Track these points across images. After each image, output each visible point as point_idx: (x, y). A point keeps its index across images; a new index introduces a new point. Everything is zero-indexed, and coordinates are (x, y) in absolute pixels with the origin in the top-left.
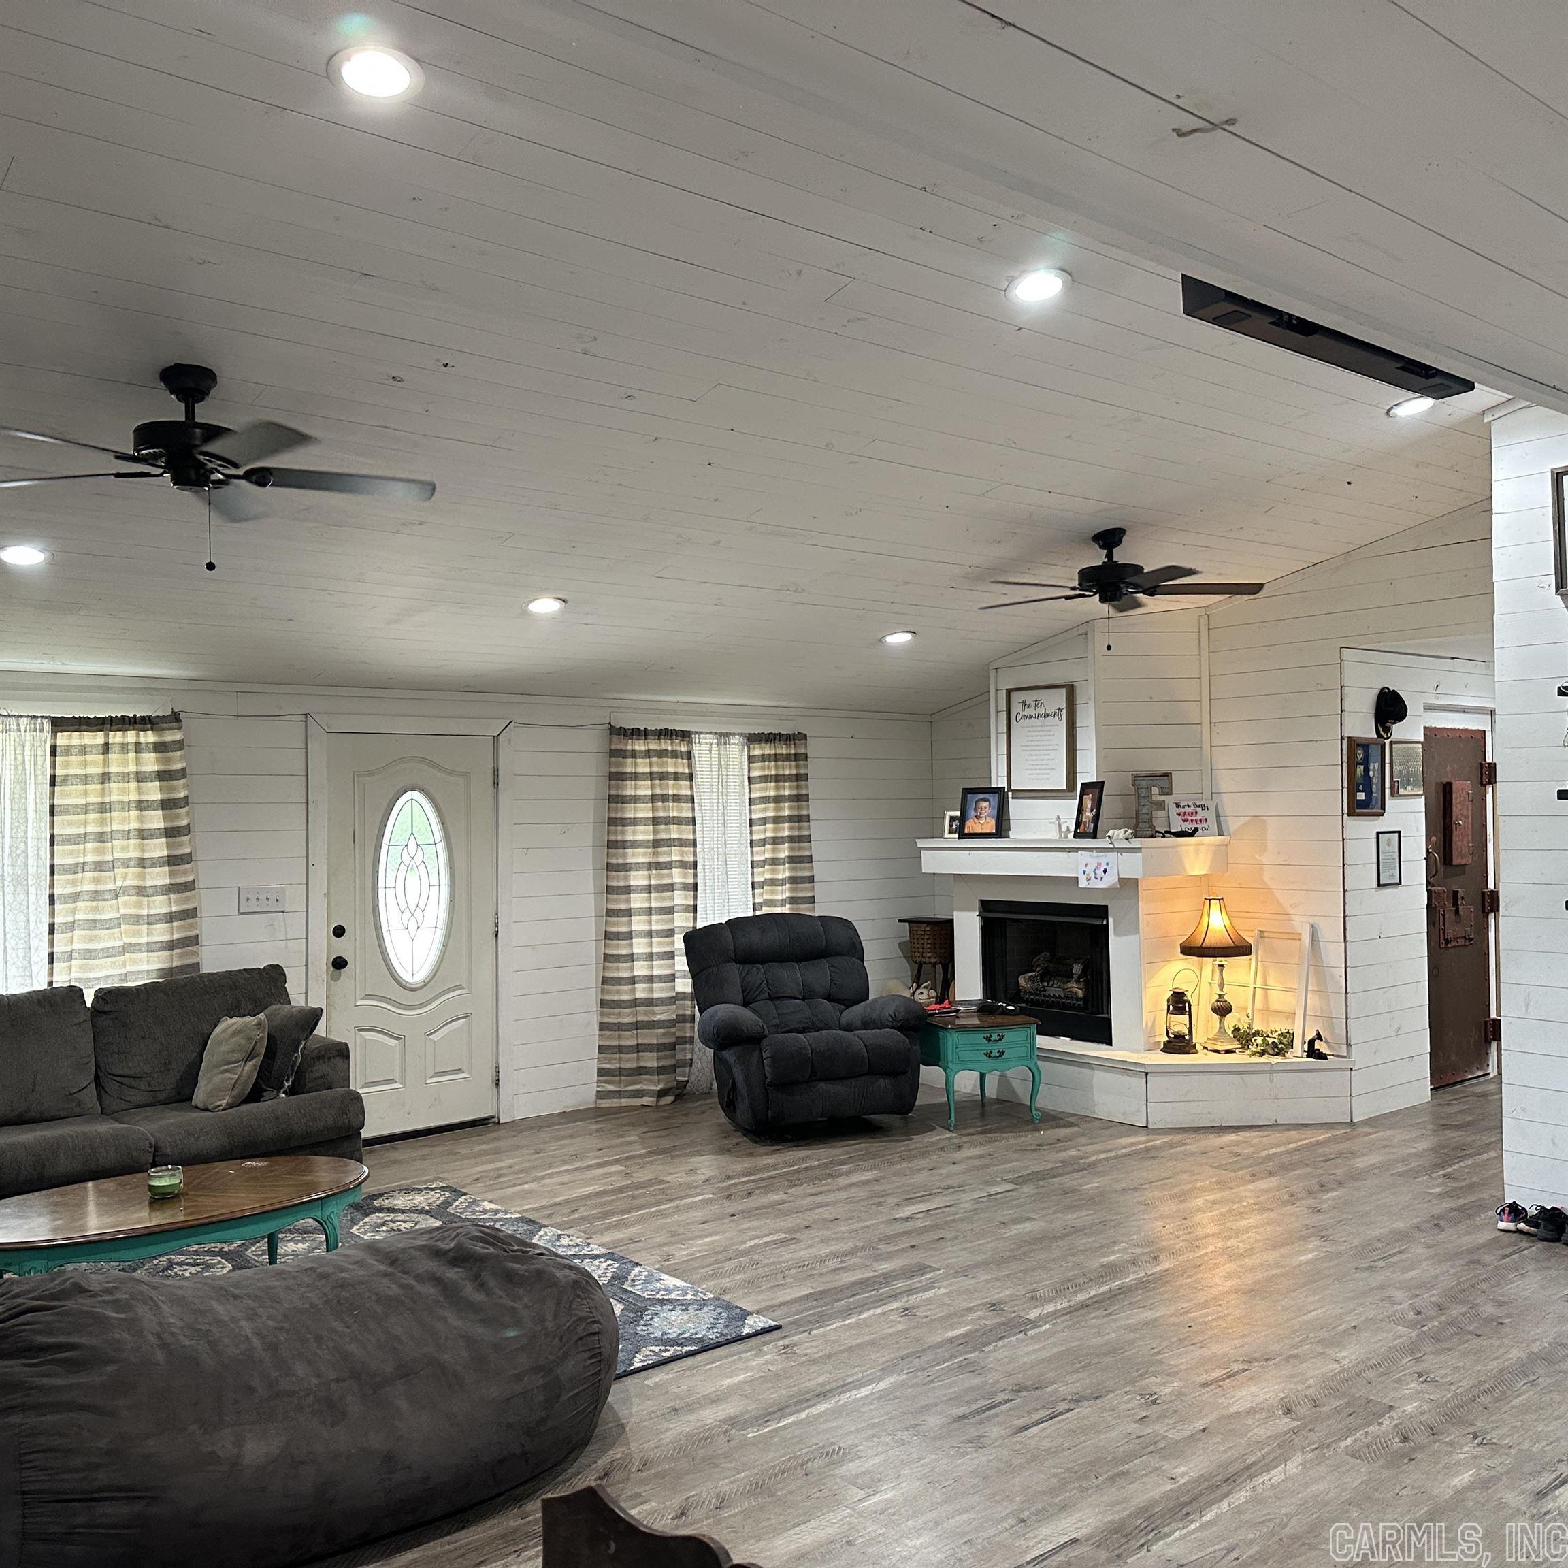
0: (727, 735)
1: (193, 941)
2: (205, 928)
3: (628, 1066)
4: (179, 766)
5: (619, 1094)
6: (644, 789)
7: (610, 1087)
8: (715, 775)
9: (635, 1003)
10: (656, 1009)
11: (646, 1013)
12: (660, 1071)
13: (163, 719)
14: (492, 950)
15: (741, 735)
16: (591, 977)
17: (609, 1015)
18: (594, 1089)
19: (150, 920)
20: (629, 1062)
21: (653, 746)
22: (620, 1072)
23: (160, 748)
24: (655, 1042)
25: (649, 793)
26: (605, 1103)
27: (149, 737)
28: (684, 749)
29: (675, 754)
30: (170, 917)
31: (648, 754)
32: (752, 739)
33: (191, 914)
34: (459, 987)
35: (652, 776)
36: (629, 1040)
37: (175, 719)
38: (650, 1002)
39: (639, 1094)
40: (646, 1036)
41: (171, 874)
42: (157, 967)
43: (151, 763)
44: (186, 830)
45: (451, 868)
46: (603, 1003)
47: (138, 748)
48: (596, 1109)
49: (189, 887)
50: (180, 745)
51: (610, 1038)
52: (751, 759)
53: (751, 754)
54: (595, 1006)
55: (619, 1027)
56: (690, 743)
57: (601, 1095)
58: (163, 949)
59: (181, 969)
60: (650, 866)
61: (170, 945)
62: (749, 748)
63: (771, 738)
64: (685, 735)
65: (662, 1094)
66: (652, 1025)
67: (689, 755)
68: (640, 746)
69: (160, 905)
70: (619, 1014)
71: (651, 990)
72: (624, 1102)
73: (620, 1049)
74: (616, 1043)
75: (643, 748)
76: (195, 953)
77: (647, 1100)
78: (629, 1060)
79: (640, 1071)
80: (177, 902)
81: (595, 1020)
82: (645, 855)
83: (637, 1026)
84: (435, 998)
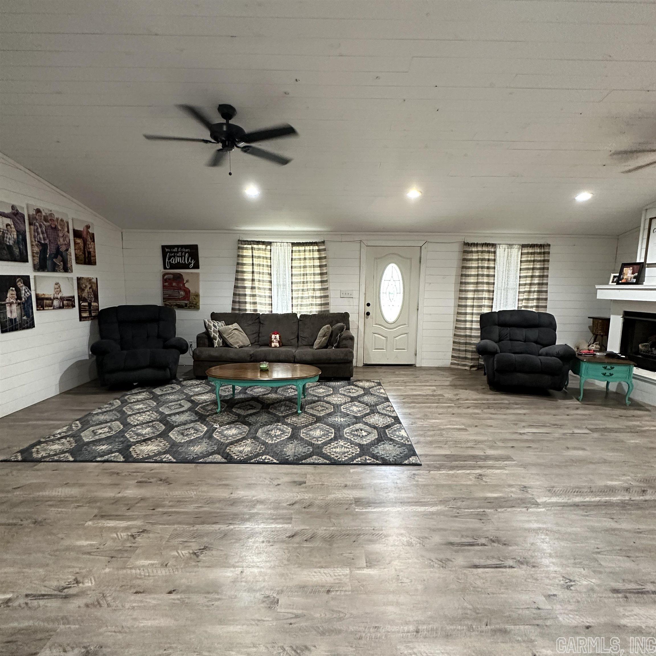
0: (513, 245)
1: (327, 304)
2: (331, 301)
3: (461, 356)
4: (324, 256)
5: (458, 364)
6: (474, 264)
7: (455, 362)
8: (505, 260)
9: (466, 336)
10: (473, 339)
11: (469, 340)
12: (472, 359)
13: (320, 243)
14: (416, 314)
15: (519, 245)
16: (451, 326)
17: (456, 339)
18: (450, 361)
19: (316, 297)
20: (462, 355)
21: (480, 249)
22: (459, 357)
23: (319, 251)
24: (471, 349)
25: (477, 265)
26: (453, 366)
27: (316, 248)
28: (493, 250)
29: (489, 252)
30: (321, 297)
31: (477, 252)
32: (523, 246)
33: (326, 297)
34: (405, 324)
35: (478, 260)
36: (463, 348)
37: (323, 242)
38: (470, 336)
39: (465, 365)
40: (468, 347)
41: (322, 285)
42: (318, 310)
43: (316, 255)
44: (326, 273)
45: (404, 288)
46: (455, 335)
47: (313, 251)
48: (450, 368)
49: (326, 289)
50: (324, 250)
51: (456, 346)
52: (522, 254)
53: (523, 252)
54: (452, 335)
55: (459, 343)
56: (495, 248)
57: (452, 364)
58: (319, 305)
59: (324, 311)
60: (475, 291)
61: (321, 305)
62: (522, 250)
63: (532, 246)
64: (494, 245)
65: (472, 367)
66: (470, 344)
67: (495, 252)
68: (474, 249)
69: (318, 294)
70: (460, 339)
71: (471, 332)
72: (459, 367)
73: (459, 350)
74: (458, 348)
75: (476, 250)
76: (328, 307)
77: (467, 368)
78: (462, 354)
79: (466, 358)
80: (323, 293)
81: (452, 340)
82: (473, 287)
83: (466, 344)
84: (397, 327)
